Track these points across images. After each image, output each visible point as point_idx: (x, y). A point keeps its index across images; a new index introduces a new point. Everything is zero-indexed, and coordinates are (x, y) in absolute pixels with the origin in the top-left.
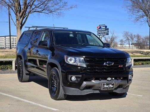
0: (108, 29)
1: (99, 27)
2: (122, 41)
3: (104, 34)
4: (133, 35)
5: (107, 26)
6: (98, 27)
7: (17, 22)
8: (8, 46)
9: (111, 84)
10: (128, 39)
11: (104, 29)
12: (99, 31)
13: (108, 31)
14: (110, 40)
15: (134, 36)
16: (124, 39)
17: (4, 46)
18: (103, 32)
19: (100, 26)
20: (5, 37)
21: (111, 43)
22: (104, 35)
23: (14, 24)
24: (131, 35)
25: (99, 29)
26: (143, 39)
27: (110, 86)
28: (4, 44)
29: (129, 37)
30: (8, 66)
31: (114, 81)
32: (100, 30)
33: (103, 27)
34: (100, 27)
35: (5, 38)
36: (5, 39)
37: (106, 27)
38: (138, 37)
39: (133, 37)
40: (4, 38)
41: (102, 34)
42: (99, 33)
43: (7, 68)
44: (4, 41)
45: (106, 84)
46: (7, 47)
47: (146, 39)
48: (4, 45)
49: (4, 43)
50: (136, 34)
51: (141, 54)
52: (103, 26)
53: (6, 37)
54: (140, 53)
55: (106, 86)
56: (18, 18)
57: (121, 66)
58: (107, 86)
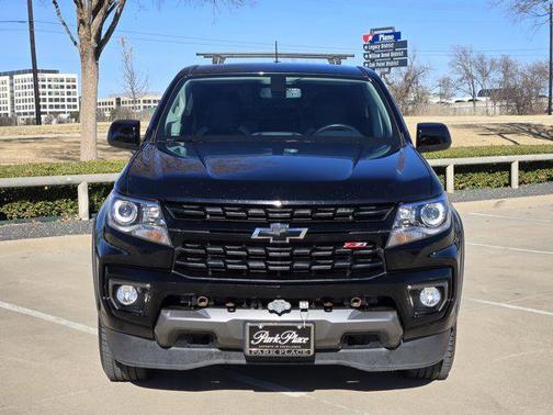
0: (404, 44)
1: (370, 38)
2: (445, 83)
3: (392, 64)
4: (487, 59)
5: (399, 33)
6: (366, 38)
7: (84, 32)
8: (22, 111)
9: (294, 328)
10: (470, 76)
11: (391, 46)
12: (372, 52)
13: (405, 52)
14: (401, 79)
15: (493, 63)
16: (455, 77)
17: (9, 111)
18: (388, 55)
19: (376, 33)
20: (11, 74)
21: (407, 91)
22: (390, 67)
23: (72, 38)
24: (481, 60)
25: (372, 43)
26: (526, 73)
27: (289, 337)
28: (9, 102)
29: (471, 68)
30: (62, 204)
31: (304, 317)
32: (373, 47)
33: (385, 38)
34: (376, 38)
35: (12, 78)
36: (12, 85)
37: (397, 35)
38: (506, 66)
39: (488, 68)
40: (7, 78)
41: (383, 64)
42: (373, 60)
43: (59, 213)
44: (8, 92)
45: (265, 328)
46: (19, 114)
47: (534, 73)
48: (9, 105)
49: (8, 99)
50: (498, 57)
51: (535, 135)
52: (386, 34)
53: (15, 77)
54: (530, 132)
55: (265, 338)
56: (85, 16)
57: (358, 244)
58: (276, 339)
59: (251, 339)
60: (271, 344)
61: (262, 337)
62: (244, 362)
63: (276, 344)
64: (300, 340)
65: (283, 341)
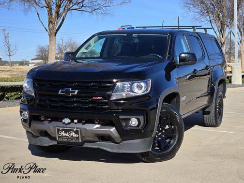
9: (73, 130)
27: (72, 134)
31: (76, 126)
45: (63, 130)
55: (63, 134)
57: (98, 98)
58: (67, 135)
59: (58, 134)
60: (66, 136)
61: (62, 133)
62: (56, 143)
63: (67, 137)
64: (75, 136)
65: (70, 135)
